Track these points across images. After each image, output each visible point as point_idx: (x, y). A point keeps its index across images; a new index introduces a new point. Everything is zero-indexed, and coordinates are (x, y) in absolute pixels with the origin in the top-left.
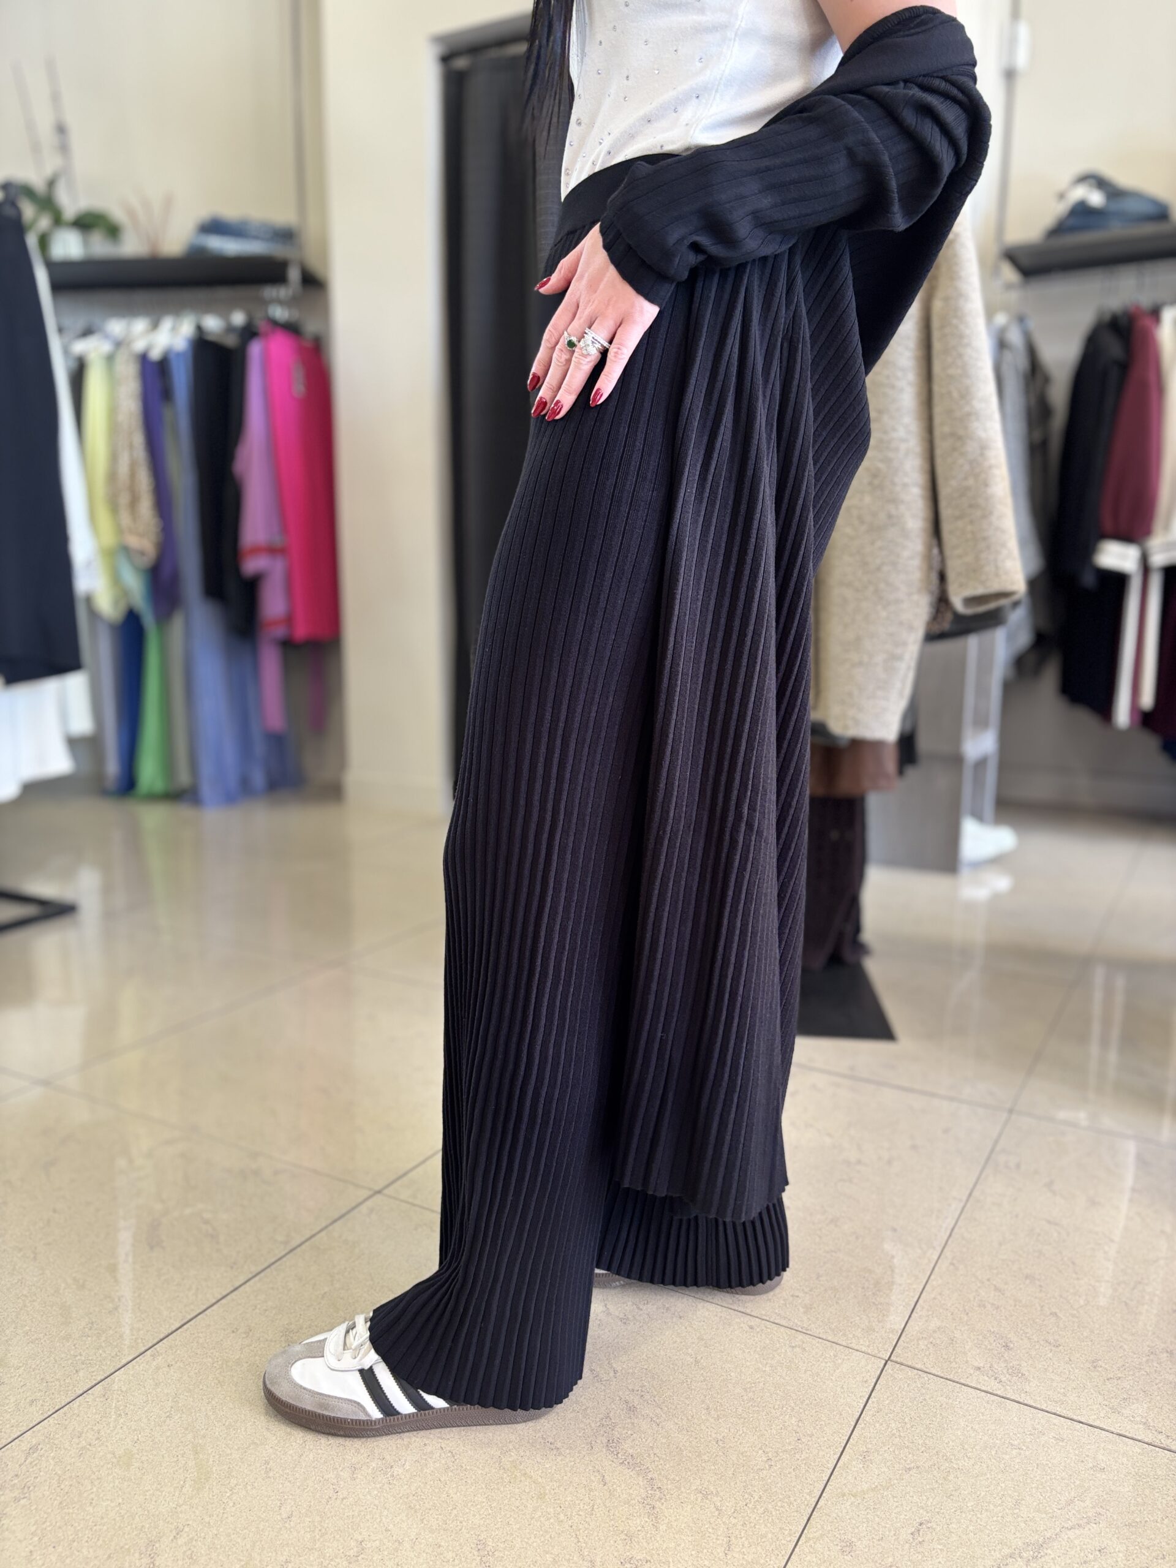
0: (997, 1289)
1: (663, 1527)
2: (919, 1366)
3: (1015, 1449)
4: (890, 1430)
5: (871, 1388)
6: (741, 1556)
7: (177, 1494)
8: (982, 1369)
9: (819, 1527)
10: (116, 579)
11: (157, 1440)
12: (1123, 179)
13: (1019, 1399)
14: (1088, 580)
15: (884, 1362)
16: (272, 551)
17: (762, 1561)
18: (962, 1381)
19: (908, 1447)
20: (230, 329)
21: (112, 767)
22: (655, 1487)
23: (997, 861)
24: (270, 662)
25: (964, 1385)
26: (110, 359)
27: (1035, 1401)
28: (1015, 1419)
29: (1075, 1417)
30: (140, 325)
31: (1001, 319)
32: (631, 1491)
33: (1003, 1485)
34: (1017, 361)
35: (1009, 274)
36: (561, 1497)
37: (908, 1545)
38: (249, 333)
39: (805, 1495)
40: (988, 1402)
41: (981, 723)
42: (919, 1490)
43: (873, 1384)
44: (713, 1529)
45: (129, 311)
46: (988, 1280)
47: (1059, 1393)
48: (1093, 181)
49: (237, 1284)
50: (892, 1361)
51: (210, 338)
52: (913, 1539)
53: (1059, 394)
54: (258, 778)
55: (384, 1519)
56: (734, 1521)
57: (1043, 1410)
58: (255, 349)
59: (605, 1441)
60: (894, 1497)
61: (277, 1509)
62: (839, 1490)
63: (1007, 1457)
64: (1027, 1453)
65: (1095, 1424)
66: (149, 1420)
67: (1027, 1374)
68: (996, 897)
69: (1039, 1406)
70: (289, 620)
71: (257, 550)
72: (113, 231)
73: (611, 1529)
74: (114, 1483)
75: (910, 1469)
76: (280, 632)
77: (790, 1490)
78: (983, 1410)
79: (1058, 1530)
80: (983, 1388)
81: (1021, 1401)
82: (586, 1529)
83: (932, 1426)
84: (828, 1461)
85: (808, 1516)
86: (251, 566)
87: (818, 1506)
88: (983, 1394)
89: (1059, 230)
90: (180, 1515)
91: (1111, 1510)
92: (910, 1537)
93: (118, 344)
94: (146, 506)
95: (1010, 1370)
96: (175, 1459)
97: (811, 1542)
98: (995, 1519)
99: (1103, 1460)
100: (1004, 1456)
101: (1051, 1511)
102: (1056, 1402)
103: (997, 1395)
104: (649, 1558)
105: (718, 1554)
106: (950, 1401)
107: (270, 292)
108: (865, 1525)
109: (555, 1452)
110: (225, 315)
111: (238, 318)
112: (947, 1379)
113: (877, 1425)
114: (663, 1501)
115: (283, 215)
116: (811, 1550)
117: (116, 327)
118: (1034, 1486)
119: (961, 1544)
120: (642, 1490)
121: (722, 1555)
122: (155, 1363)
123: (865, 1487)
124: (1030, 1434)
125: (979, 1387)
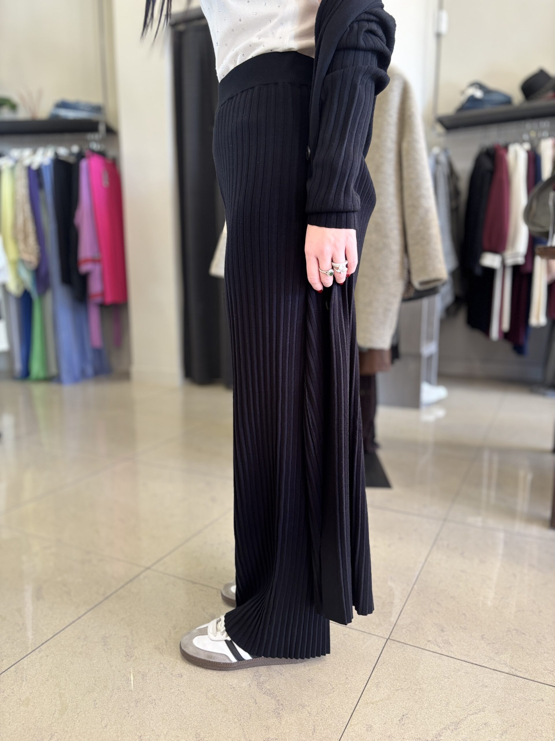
0: (438, 604)
1: (283, 723)
2: (402, 641)
3: (447, 678)
4: (389, 672)
5: (380, 653)
6: (320, 735)
7: (51, 717)
8: (431, 641)
9: (356, 719)
10: (18, 275)
11: (41, 692)
12: (491, 84)
13: (448, 655)
14: (478, 272)
15: (386, 640)
16: (94, 261)
17: (330, 737)
18: (422, 647)
19: (397, 680)
20: (71, 154)
21: (18, 366)
22: (280, 704)
23: (439, 403)
24: (94, 314)
25: (423, 649)
26: (13, 169)
27: (456, 655)
28: (447, 664)
29: (474, 662)
30: (27, 152)
31: (436, 150)
32: (269, 706)
33: (441, 696)
34: (444, 170)
35: (440, 129)
36: (235, 711)
37: (397, 726)
38: (80, 156)
39: (350, 704)
40: (434, 657)
41: (430, 338)
42: (403, 699)
43: (381, 651)
44: (307, 722)
45: (22, 145)
46: (434, 599)
47: (466, 651)
48: (477, 85)
49: (80, 615)
50: (390, 639)
51: (61, 159)
52: (400, 723)
53: (463, 185)
54: (89, 370)
55: (151, 725)
56: (317, 718)
57: (459, 659)
58: (84, 164)
59: (256, 683)
60: (391, 703)
61: (100, 722)
62: (366, 701)
63: (443, 682)
64: (452, 680)
65: (483, 665)
66: (37, 682)
67: (452, 643)
68: (438, 421)
69: (457, 658)
70: (103, 294)
71: (87, 261)
72: (13, 107)
73: (259, 725)
74: (20, 713)
75: (398, 690)
76: (98, 300)
77: (343, 702)
78: (432, 661)
79: (466, 716)
80: (432, 650)
81: (449, 655)
82: (247, 725)
83: (408, 669)
84: (360, 688)
85: (351, 714)
86: (84, 268)
87: (356, 709)
88: (432, 653)
89: (462, 108)
90: (53, 728)
91: (490, 705)
92: (398, 722)
93: (17, 161)
94: (32, 240)
95: (444, 642)
96: (50, 701)
97: (353, 726)
98: (437, 712)
99: (486, 682)
100: (441, 682)
101: (463, 707)
102: (465, 656)
103: (438, 653)
104: (277, 738)
105: (309, 734)
106: (417, 657)
107: (91, 136)
108: (377, 717)
109: (232, 689)
110: (69, 147)
111: (75, 149)
112: (415, 647)
113: (383, 670)
114: (283, 710)
115: (96, 99)
116: (353, 730)
117: (15, 153)
118: (455, 695)
119: (422, 724)
120: (274, 706)
121: (311, 734)
122: (40, 655)
123: (378, 699)
124: (454, 671)
125: (430, 650)
